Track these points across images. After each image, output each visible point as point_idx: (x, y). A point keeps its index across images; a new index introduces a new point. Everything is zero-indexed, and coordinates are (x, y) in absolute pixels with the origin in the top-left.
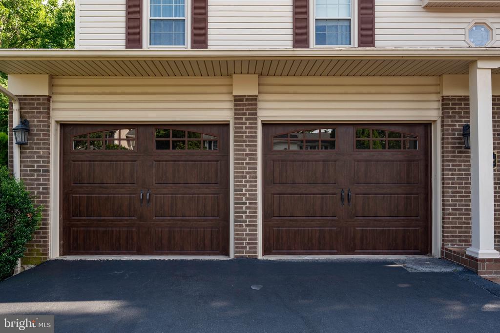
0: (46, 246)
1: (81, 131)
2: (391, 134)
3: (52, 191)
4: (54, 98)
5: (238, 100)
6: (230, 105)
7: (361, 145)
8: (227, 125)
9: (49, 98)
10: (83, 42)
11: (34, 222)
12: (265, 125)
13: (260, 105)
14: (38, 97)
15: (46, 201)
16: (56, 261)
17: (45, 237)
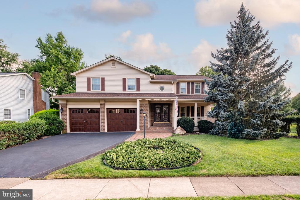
0: (67, 130)
1: (73, 110)
2: (130, 110)
3: (68, 121)
4: (68, 104)
5: (101, 104)
6: (100, 105)
7: (125, 112)
8: (99, 109)
9: (66, 104)
10: (78, 91)
11: (63, 126)
12: (107, 109)
13: (105, 105)
14: (64, 104)
15: (66, 123)
16: (69, 133)
17: (66, 129)
